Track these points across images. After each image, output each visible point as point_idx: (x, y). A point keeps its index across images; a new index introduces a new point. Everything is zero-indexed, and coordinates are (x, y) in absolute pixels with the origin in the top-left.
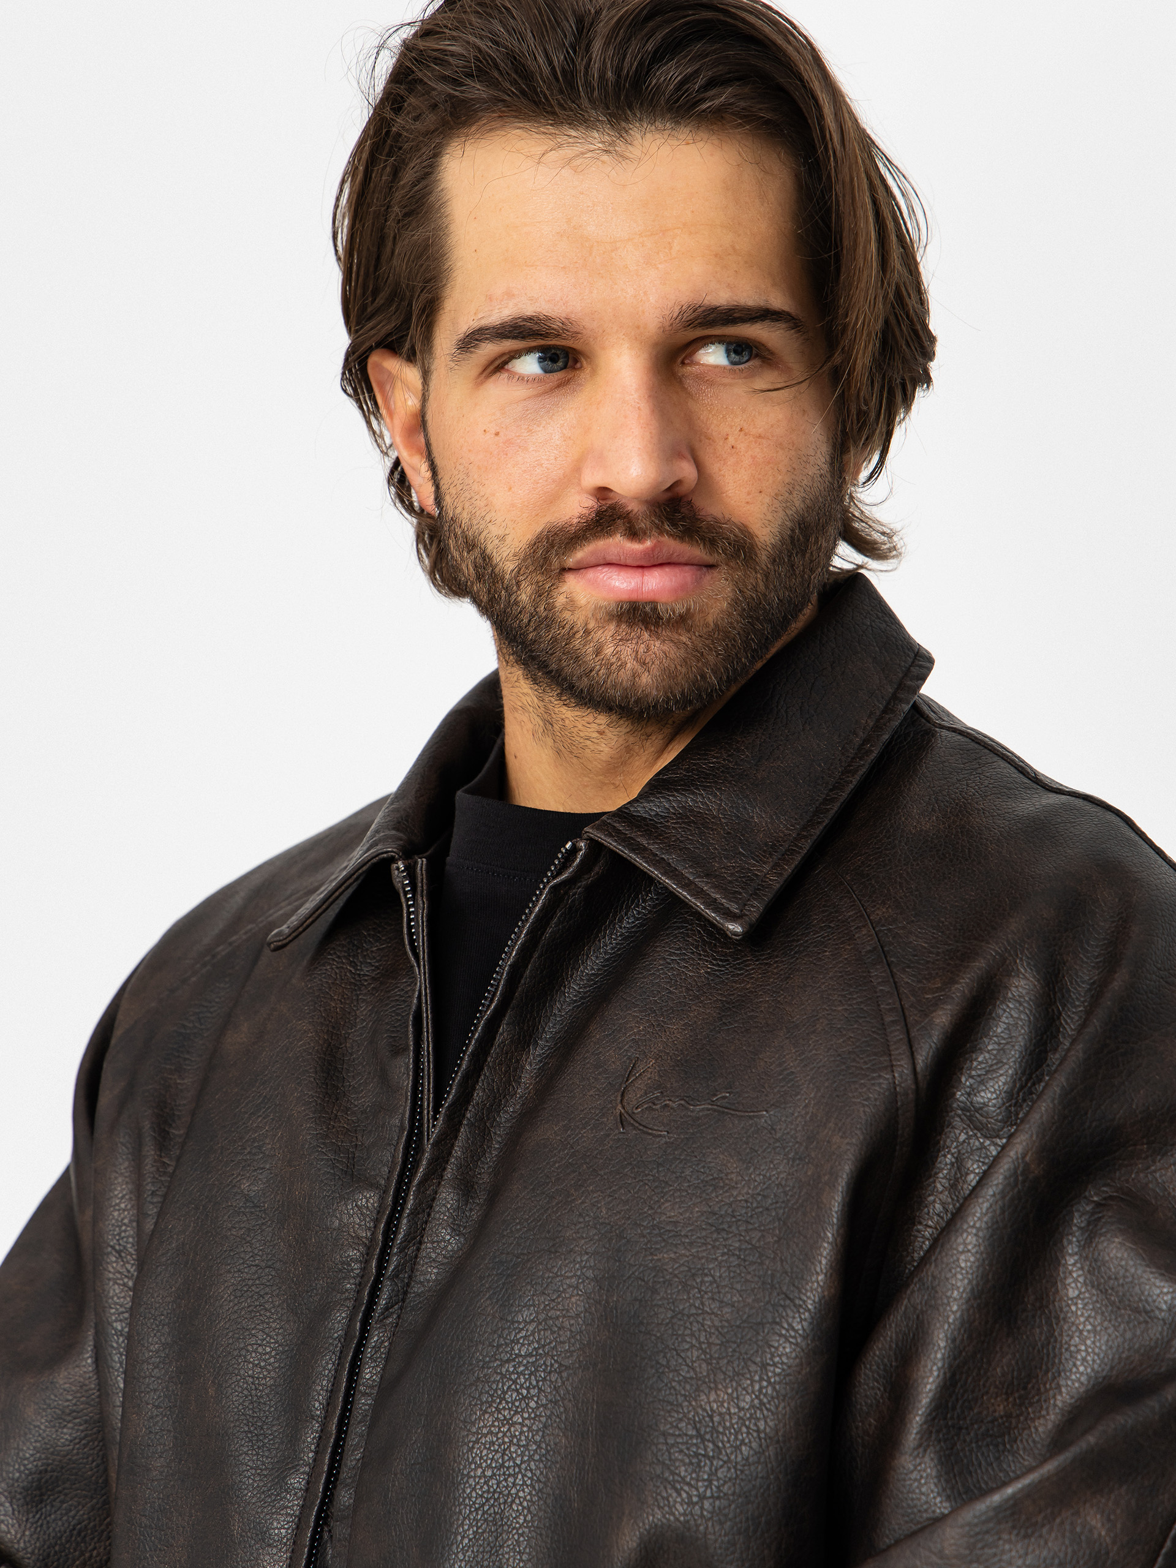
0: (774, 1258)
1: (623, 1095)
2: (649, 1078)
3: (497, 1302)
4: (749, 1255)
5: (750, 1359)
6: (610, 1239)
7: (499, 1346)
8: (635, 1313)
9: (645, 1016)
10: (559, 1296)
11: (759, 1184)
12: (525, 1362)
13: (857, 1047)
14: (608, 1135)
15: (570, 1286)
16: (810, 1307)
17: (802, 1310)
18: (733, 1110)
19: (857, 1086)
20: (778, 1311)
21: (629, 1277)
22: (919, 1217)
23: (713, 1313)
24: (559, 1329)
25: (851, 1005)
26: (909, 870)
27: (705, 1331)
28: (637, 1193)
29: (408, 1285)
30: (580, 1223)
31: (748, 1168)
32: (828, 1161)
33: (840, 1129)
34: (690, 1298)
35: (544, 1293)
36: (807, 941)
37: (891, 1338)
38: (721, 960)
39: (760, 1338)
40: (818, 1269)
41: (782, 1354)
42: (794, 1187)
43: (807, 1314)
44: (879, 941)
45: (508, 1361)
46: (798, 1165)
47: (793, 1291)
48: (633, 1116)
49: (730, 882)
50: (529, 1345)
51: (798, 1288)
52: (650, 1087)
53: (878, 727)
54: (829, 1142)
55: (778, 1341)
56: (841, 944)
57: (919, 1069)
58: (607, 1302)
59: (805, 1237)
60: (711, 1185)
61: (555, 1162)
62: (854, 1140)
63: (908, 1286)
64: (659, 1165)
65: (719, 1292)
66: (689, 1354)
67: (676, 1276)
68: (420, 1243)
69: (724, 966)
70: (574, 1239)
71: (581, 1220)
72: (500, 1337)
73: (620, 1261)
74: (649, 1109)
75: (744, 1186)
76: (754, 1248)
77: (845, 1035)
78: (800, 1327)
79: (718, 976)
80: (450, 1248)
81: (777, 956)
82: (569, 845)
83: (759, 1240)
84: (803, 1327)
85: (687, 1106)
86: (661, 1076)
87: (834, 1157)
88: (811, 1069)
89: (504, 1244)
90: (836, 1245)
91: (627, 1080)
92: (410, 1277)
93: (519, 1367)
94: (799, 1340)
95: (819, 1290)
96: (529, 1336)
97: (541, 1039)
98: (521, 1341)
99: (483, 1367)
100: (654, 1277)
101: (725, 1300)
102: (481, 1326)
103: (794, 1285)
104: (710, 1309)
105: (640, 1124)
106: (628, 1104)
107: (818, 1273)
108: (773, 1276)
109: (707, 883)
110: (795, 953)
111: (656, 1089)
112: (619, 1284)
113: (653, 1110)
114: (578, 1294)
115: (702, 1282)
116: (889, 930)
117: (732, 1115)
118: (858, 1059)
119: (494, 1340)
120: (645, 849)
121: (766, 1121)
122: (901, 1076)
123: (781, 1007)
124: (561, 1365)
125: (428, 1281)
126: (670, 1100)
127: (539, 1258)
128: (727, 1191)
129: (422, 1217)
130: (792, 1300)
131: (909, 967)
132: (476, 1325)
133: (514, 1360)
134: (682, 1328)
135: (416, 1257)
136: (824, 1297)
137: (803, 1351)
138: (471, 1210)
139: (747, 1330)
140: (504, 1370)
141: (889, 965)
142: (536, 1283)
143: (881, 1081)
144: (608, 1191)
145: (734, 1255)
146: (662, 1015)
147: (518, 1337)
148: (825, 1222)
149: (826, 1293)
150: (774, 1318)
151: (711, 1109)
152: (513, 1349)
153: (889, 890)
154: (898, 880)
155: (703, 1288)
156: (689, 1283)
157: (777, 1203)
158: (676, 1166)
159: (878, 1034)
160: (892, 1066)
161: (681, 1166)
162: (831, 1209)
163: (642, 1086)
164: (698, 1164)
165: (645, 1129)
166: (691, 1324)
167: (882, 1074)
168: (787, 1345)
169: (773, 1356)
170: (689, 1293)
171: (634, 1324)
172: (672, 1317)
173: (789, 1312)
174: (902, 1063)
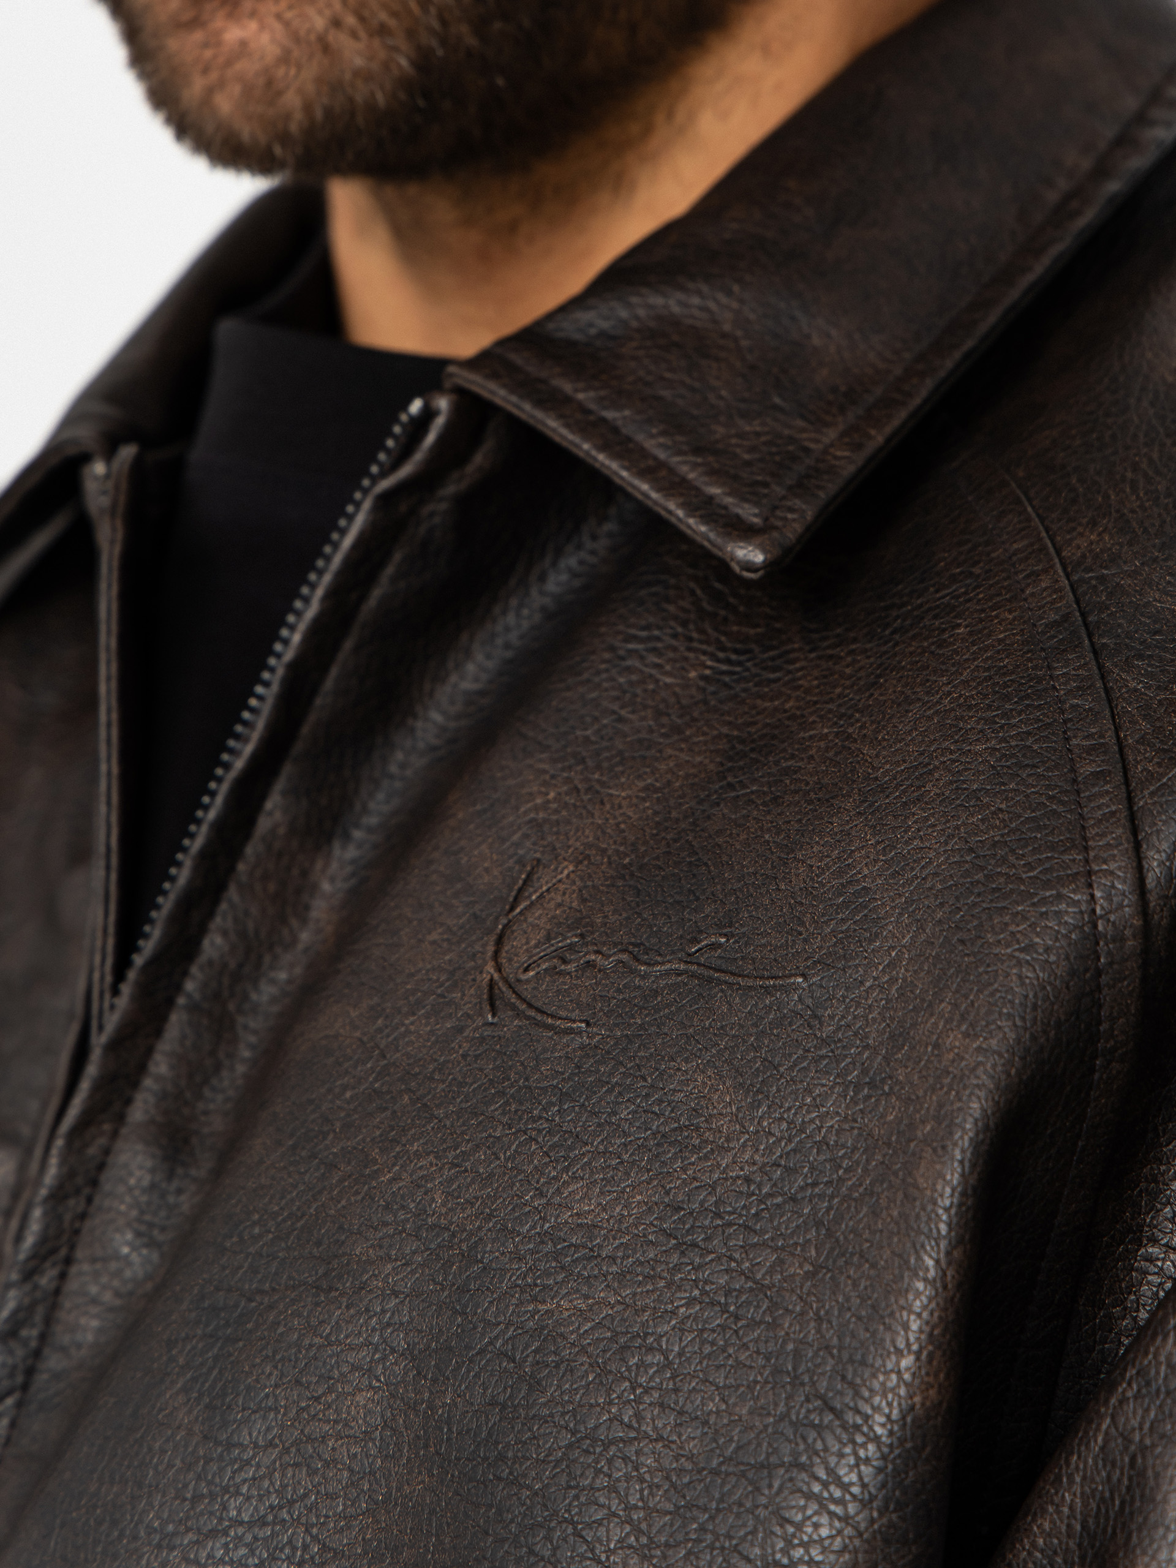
0: (802, 1313)
1: (499, 941)
2: (559, 905)
3: (198, 1400)
4: (748, 1303)
5: (736, 1549)
6: (449, 1263)
7: (197, 1498)
8: (490, 1434)
9: (563, 770)
10: (330, 1390)
11: (779, 1140)
12: (249, 1538)
13: (1013, 831)
14: (460, 1030)
15: (355, 1368)
16: (879, 1430)
17: (860, 1439)
18: (733, 974)
19: (1007, 918)
20: (804, 1439)
21: (482, 1352)
22: (1152, 1226)
23: (660, 1438)
24: (327, 1465)
25: (1004, 740)
26: (1155, 456)
27: (642, 1480)
28: (512, 1158)
29: (37, 1354)
30: (386, 1224)
31: (755, 1105)
32: (933, 1090)
33: (963, 1018)
34: (611, 1403)
35: (298, 1382)
36: (921, 606)
37: (1071, 1508)
38: (736, 651)
39: (763, 1500)
40: (901, 1344)
41: (812, 1542)
42: (854, 1149)
43: (871, 1447)
44: (1078, 602)
45: (213, 1533)
46: (869, 1097)
47: (841, 1393)
48: (520, 988)
49: (748, 464)
50: (260, 1498)
51: (851, 1384)
52: (559, 924)
53: (1101, 171)
54: (936, 1046)
55: (804, 1509)
56: (992, 609)
57: (1150, 881)
58: (431, 1407)
59: (873, 1266)
60: (671, 1144)
61: (345, 1088)
62: (994, 1042)
63: (1112, 1387)
64: (564, 1096)
65: (676, 1390)
66: (602, 1532)
67: (583, 1350)
68: (68, 1261)
69: (740, 663)
70: (370, 1262)
71: (389, 1218)
72: (199, 1478)
73: (463, 1313)
74: (552, 971)
75: (744, 1145)
76: (761, 1288)
77: (988, 806)
78: (854, 1477)
79: (726, 685)
80: (128, 1274)
81: (855, 640)
82: (416, 406)
83: (771, 1271)
84: (861, 1478)
85: (634, 964)
86: (584, 901)
87: (947, 1081)
88: (909, 882)
89: (224, 1268)
90: (945, 1287)
91: (512, 909)
92: (43, 1337)
93: (236, 1548)
94: (852, 1509)
95: (902, 1391)
96: (262, 1478)
97: (357, 826)
98: (244, 1490)
99: (159, 1546)
100: (536, 1351)
101: (689, 1407)
102: (163, 1451)
103: (844, 1378)
104: (655, 1428)
105: (530, 1006)
106: (510, 960)
107: (899, 1353)
108: (797, 1355)
109: (695, 466)
110: (894, 632)
111: (570, 928)
112: (459, 1366)
113: (560, 973)
114: (371, 1387)
115: (642, 1365)
116: (1102, 579)
117: (730, 985)
118: (1012, 859)
119: (185, 1486)
120: (568, 400)
121: (800, 999)
122: (1108, 898)
123: (853, 746)
124: (325, 1548)
125: (79, 1346)
126: (598, 952)
127: (293, 1301)
128: (706, 1158)
129: (75, 1204)
130: (838, 1414)
131: (1141, 657)
132: (150, 1449)
133: (226, 1533)
134: (590, 1473)
135: (57, 1292)
136: (912, 1408)
137: (860, 1535)
138: (179, 1191)
139: (733, 1479)
140: (203, 1555)
141: (1095, 652)
142: (283, 1359)
143: (1063, 906)
144: (451, 1155)
145: (712, 1304)
146: (599, 767)
147: (238, 1480)
148: (919, 1232)
149: (917, 1399)
150: (796, 1454)
151: (686, 972)
152: (224, 1507)
153: (1107, 497)
154: (1129, 475)
155: (643, 1380)
156: (613, 1367)
157: (815, 1184)
158: (601, 1099)
159: (1062, 803)
160: (1090, 873)
161: (611, 1098)
162: (935, 1203)
163: (542, 922)
164: (647, 1096)
165: (539, 1017)
166: (610, 1462)
167: (1065, 891)
168: (824, 1520)
169: (789, 1544)
170: (609, 1391)
171: (485, 1459)
172: (570, 1446)
173: (831, 1442)
174: (1113, 866)
